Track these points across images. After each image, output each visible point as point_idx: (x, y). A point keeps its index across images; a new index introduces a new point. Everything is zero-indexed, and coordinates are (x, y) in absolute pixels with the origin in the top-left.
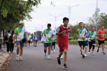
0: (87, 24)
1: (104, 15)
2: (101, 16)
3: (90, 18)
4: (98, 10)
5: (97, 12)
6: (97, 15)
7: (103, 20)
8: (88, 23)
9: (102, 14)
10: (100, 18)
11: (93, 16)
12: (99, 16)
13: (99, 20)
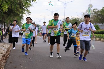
0: (80, 19)
1: (96, 11)
2: (94, 11)
3: (84, 13)
4: (91, 6)
5: (90, 8)
6: (90, 11)
7: (95, 15)
8: (82, 18)
9: (95, 9)
10: (93, 14)
11: (87, 11)
12: (92, 12)
13: (92, 15)
